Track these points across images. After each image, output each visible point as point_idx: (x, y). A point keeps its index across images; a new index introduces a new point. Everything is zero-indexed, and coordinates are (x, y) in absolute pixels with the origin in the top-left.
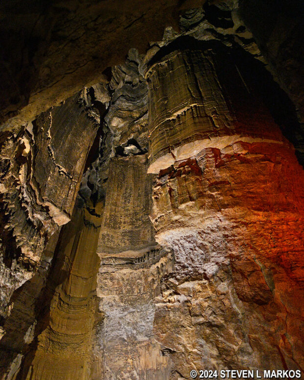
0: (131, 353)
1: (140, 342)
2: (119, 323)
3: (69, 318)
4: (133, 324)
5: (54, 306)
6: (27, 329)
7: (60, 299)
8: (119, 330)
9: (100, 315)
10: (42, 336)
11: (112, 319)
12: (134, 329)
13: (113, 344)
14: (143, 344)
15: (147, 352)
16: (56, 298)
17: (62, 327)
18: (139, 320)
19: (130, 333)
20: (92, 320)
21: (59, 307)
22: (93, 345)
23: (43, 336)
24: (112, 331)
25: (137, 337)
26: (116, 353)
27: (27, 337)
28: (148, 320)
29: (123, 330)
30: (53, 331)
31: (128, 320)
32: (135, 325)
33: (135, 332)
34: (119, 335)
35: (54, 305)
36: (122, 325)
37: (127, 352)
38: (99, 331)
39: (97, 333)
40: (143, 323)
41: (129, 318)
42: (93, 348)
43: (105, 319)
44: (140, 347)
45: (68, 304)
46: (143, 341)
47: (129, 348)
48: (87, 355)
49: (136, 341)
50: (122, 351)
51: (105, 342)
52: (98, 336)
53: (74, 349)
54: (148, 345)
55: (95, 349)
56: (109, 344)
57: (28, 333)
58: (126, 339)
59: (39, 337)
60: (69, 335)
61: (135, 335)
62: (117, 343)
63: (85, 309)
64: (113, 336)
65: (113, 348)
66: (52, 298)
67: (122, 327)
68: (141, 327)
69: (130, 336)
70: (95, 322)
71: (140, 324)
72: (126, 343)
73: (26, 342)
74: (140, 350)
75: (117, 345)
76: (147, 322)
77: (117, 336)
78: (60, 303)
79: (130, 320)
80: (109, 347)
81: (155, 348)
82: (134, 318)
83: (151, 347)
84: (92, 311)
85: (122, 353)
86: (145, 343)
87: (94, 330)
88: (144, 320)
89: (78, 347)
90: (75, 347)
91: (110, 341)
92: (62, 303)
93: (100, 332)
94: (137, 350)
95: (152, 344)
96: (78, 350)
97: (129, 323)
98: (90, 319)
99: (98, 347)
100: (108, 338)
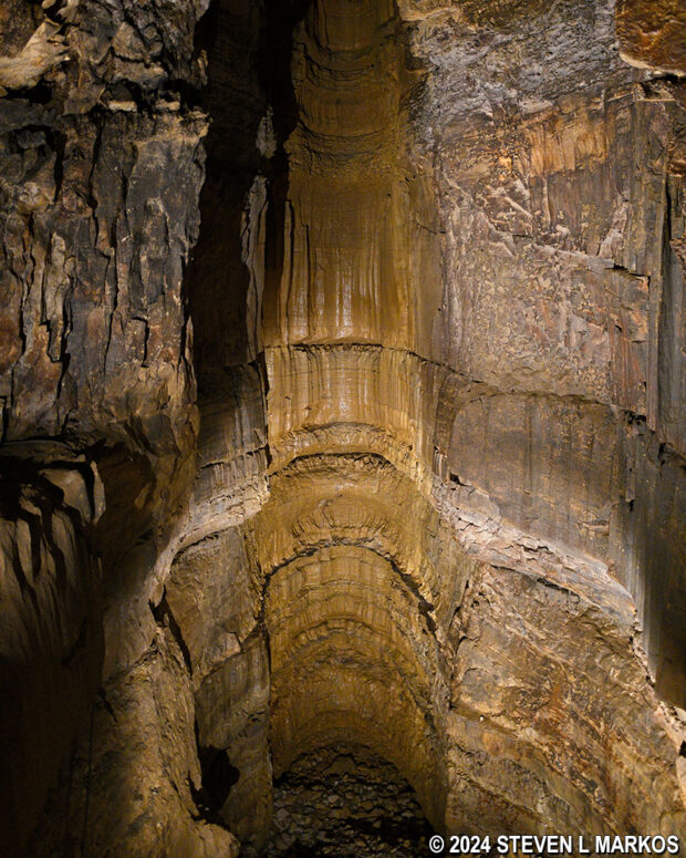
0: (506, 145)
1: (528, 116)
2: (468, 78)
3: (338, 102)
4: (507, 73)
5: (299, 76)
6: (258, 125)
7: (308, 58)
8: (470, 96)
9: (414, 76)
10: (291, 144)
11: (448, 72)
12: (512, 85)
13: (458, 130)
14: (537, 119)
15: (549, 136)
16: (298, 56)
17: (328, 123)
18: (524, 61)
19: (500, 99)
20: (393, 95)
21: (312, 78)
22: (408, 145)
23: (293, 143)
24: (453, 100)
25: (521, 104)
26: (468, 150)
27: (262, 141)
28: (550, 57)
29: (482, 95)
30: (312, 132)
31: (493, 68)
32: (513, 76)
33: (513, 93)
34: (471, 107)
35: (299, 74)
36: (478, 81)
37: (495, 144)
38: (416, 112)
39: (413, 118)
40: (537, 68)
41: (496, 61)
42: (409, 150)
43: (431, 76)
44: (530, 128)
45: (330, 70)
46: (539, 112)
47: (500, 133)
48: (395, 169)
49: (518, 114)
50: (482, 142)
51: (439, 129)
52: (415, 124)
53: (366, 163)
54: (553, 119)
55: (413, 151)
56: (449, 131)
57: (261, 134)
58: (491, 115)
59: (287, 146)
60: (349, 138)
61: (514, 102)
62: (468, 126)
63: (372, 74)
64: (455, 112)
65: (460, 140)
66: (290, 57)
67: (478, 87)
68: (532, 78)
69: (501, 105)
70: (402, 97)
71: (528, 71)
72: (492, 123)
73: (263, 152)
74: (529, 135)
75: (468, 133)
76: (548, 62)
77: (467, 110)
78: (312, 70)
79: (498, 65)
80: (449, 139)
81: (571, 124)
82: (508, 60)
83: (560, 122)
84: (389, 75)
85: (483, 146)
86: (544, 116)
87: (404, 113)
88: (539, 58)
89: (372, 159)
90: (366, 158)
91: (450, 125)
92: (315, 67)
93: (420, 113)
94: (522, 135)
95: (563, 114)
96: (374, 164)
97: (495, 73)
98: (389, 95)
99: (420, 147)
100: (445, 118)
